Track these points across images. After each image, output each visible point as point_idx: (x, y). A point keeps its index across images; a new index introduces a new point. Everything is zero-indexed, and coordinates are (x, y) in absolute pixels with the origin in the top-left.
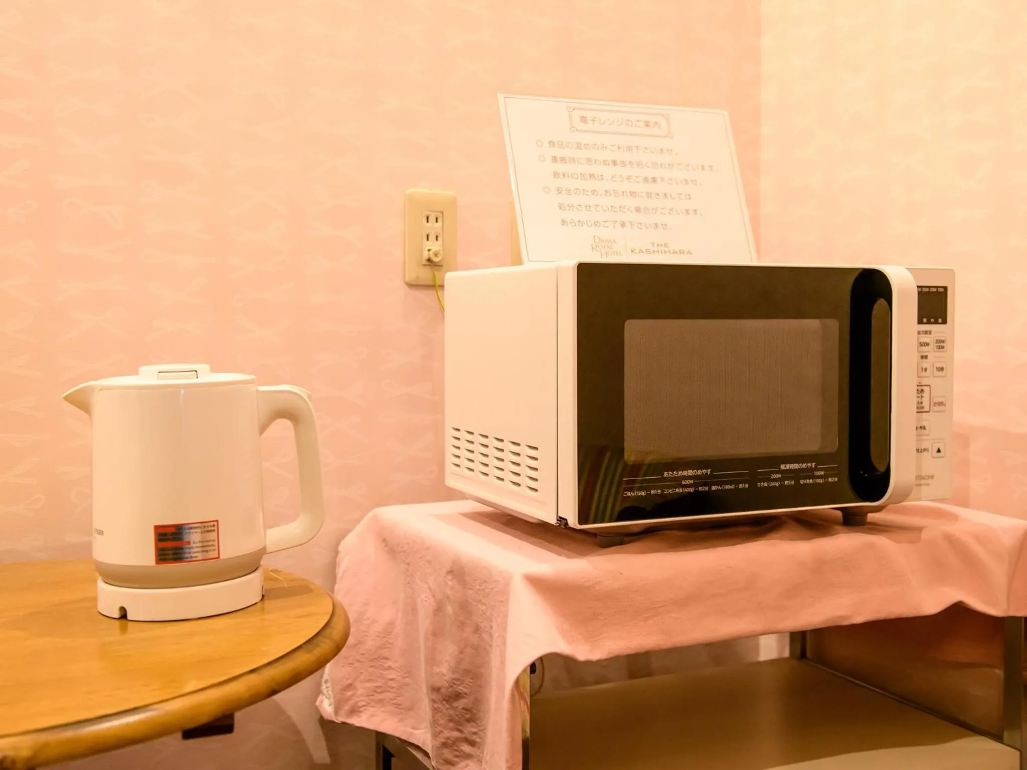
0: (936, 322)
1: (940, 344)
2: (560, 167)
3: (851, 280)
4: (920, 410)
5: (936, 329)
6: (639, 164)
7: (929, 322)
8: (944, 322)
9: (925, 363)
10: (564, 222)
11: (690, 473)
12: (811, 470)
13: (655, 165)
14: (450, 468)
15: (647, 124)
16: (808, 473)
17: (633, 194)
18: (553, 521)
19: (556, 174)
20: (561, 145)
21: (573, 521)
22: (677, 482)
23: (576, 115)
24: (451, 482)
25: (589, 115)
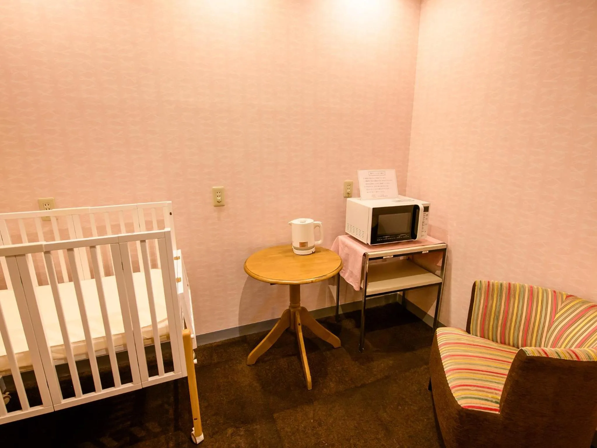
0: (427, 212)
1: (427, 215)
2: (367, 183)
3: (413, 206)
4: (423, 225)
5: (427, 213)
6: (380, 181)
7: (425, 212)
8: (428, 211)
9: (424, 218)
10: (367, 192)
11: (387, 237)
12: (405, 235)
13: (383, 181)
14: (346, 228)
15: (381, 173)
16: (405, 236)
17: (379, 186)
18: (366, 243)
19: (366, 184)
20: (367, 178)
21: (369, 244)
22: (385, 238)
23: (370, 173)
24: (346, 231)
25: (372, 172)
